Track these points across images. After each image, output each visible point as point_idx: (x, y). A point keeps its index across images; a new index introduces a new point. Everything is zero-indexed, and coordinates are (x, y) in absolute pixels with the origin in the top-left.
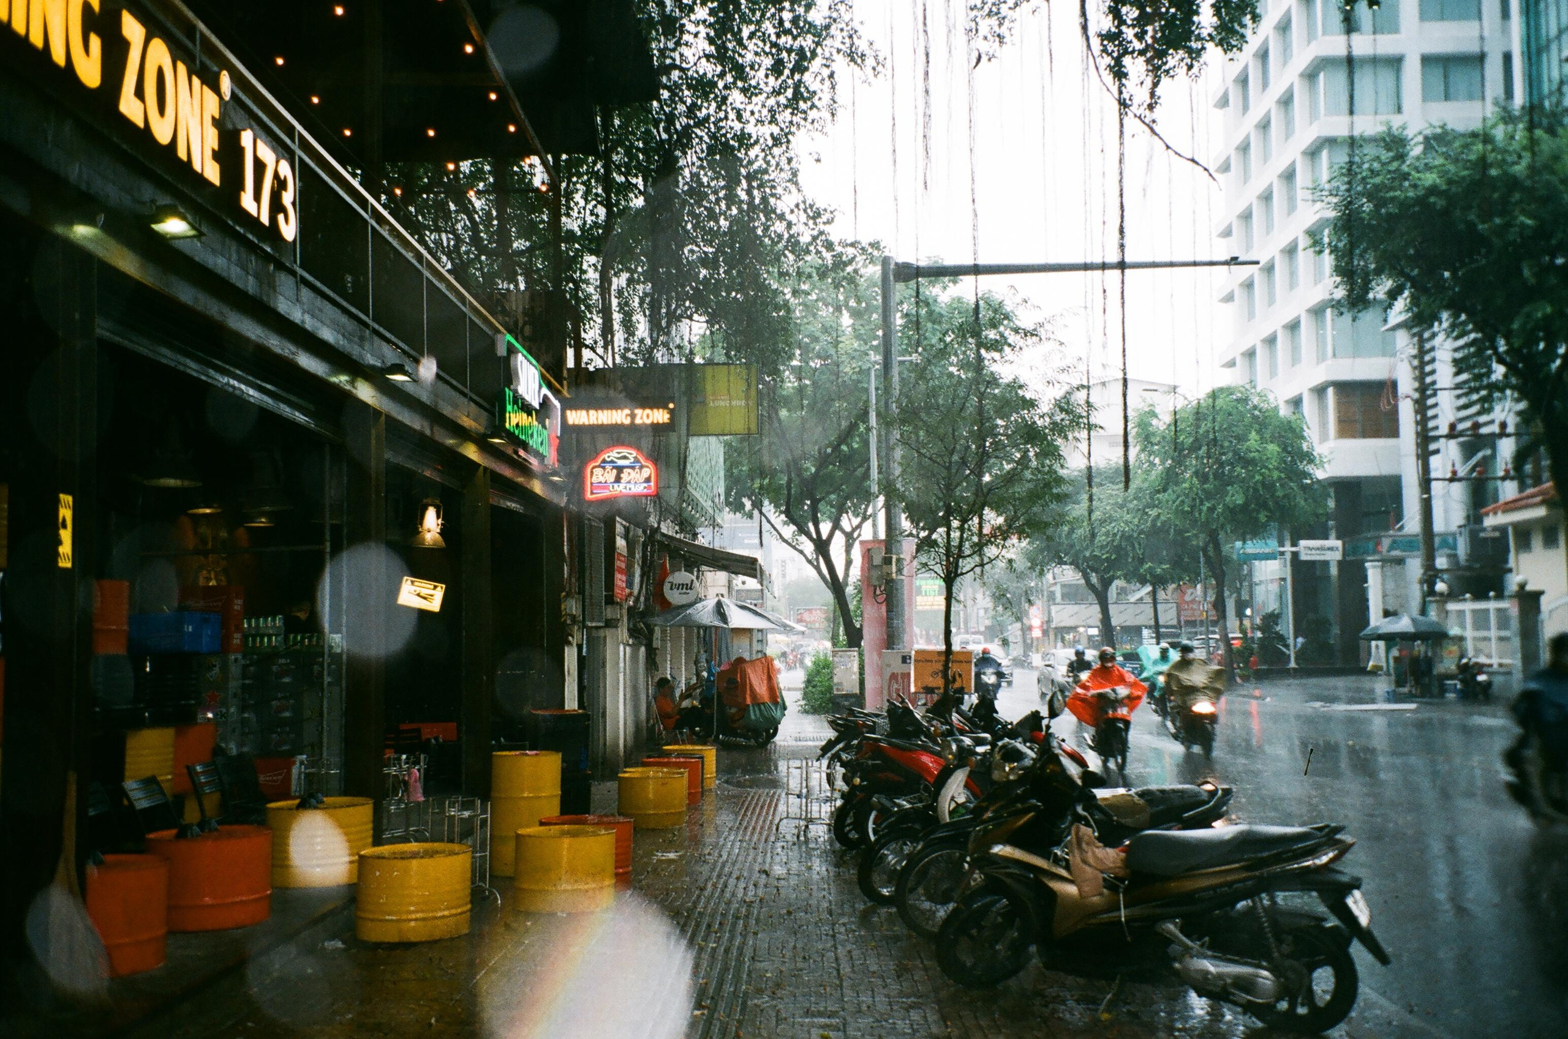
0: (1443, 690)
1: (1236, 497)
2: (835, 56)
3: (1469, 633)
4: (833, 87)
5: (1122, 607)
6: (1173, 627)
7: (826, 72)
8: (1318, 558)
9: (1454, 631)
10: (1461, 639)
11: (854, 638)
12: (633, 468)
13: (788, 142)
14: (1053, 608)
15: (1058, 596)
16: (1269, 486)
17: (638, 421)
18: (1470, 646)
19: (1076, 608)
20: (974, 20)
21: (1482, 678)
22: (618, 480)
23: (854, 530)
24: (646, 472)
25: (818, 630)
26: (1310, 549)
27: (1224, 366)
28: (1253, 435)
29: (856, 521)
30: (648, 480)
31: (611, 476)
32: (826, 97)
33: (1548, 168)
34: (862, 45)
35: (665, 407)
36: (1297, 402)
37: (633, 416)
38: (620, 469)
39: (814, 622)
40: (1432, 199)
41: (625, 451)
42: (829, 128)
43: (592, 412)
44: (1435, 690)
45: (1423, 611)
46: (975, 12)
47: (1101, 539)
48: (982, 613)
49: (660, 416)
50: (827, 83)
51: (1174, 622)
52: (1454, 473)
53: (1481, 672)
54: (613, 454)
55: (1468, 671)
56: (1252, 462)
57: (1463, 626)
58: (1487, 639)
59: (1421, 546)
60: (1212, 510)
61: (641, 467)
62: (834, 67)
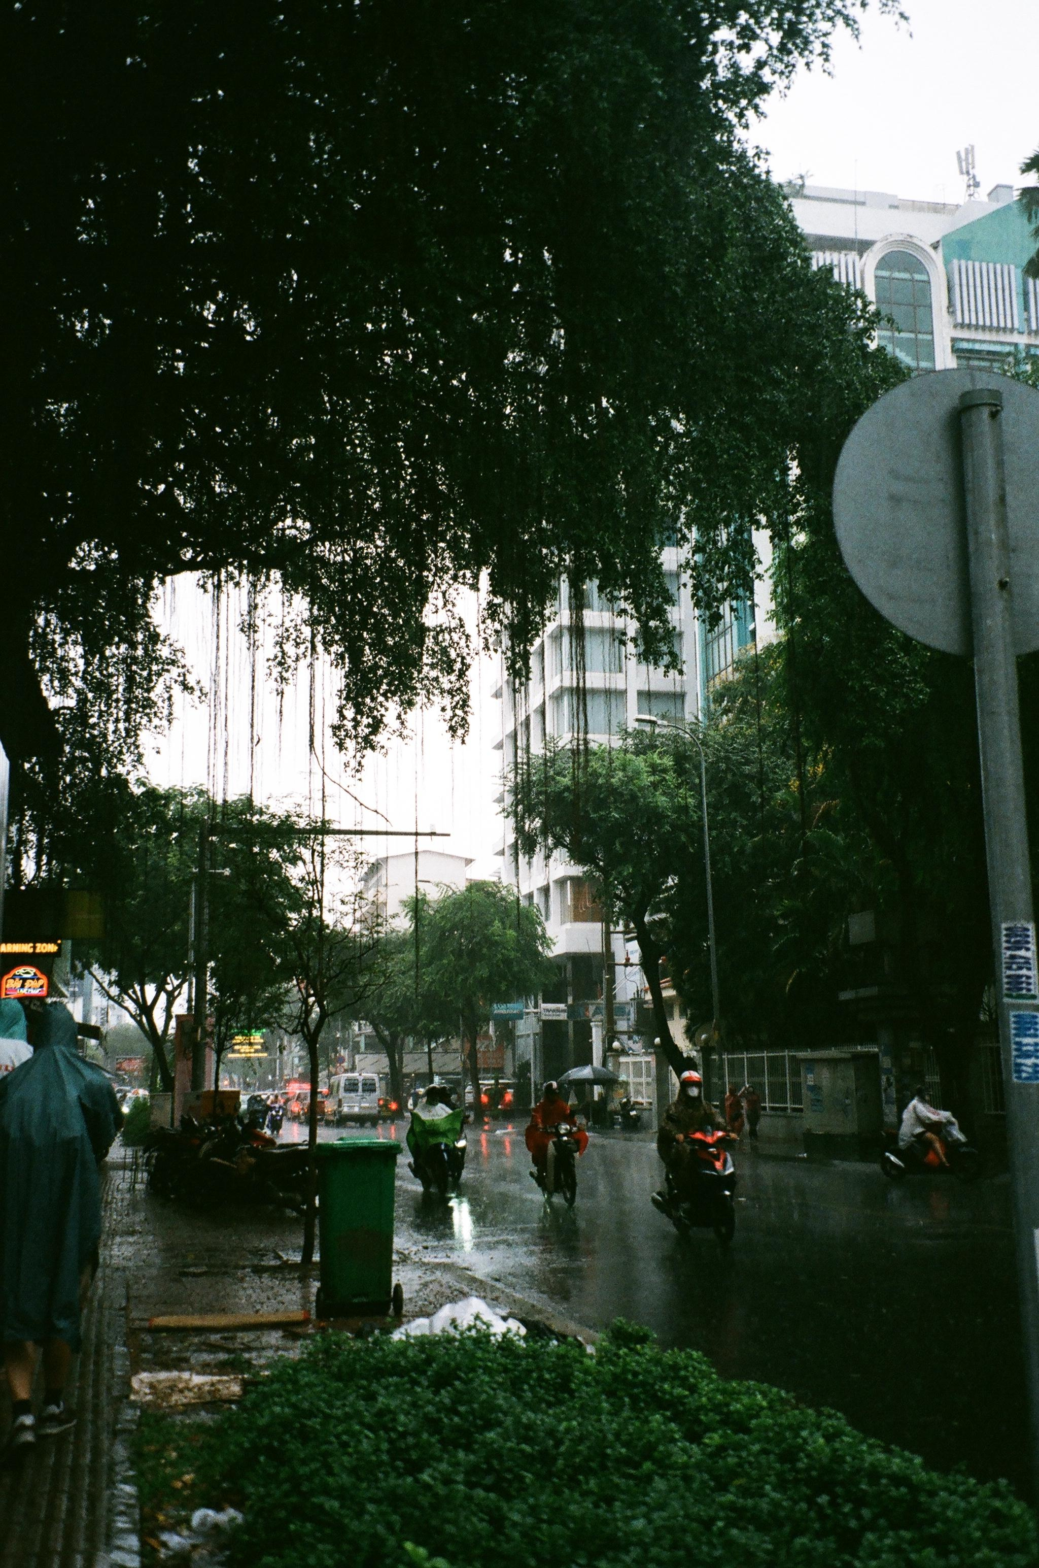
0: (613, 1123)
1: (483, 971)
2: (174, 686)
3: (631, 1080)
4: (170, 706)
5: (416, 1057)
6: (458, 1074)
7: (166, 695)
8: (554, 1018)
9: (623, 1078)
10: (626, 1084)
11: (169, 1084)
12: (33, 979)
13: (137, 735)
14: (357, 1057)
15: (362, 1045)
16: (507, 962)
17: (38, 951)
18: (631, 1089)
19: (377, 1056)
20: (269, 667)
21: (633, 1113)
22: (23, 986)
23: (175, 989)
24: (41, 982)
25: (136, 1078)
26: (548, 1010)
27: (497, 854)
28: (497, 923)
29: (176, 983)
30: (42, 987)
31: (18, 983)
32: (166, 712)
33: (631, 779)
34: (191, 681)
35: (55, 943)
36: (530, 896)
37: (34, 948)
38: (25, 980)
39: (134, 1071)
40: (566, 794)
41: (28, 969)
42: (166, 732)
43: (9, 945)
44: (608, 1124)
45: (604, 1064)
46: (270, 663)
47: (386, 1000)
48: (296, 1061)
49: (51, 948)
50: (167, 703)
51: (459, 1070)
52: (628, 959)
53: (633, 1109)
54: (20, 971)
55: (627, 1107)
56: (496, 943)
57: (628, 1076)
58: (641, 1084)
59: (604, 1012)
60: (465, 980)
61: (38, 979)
62: (172, 692)
